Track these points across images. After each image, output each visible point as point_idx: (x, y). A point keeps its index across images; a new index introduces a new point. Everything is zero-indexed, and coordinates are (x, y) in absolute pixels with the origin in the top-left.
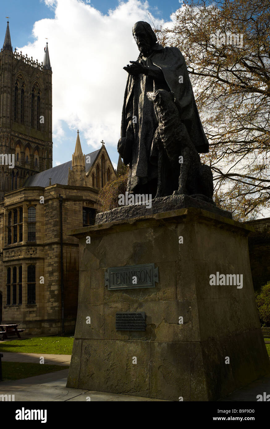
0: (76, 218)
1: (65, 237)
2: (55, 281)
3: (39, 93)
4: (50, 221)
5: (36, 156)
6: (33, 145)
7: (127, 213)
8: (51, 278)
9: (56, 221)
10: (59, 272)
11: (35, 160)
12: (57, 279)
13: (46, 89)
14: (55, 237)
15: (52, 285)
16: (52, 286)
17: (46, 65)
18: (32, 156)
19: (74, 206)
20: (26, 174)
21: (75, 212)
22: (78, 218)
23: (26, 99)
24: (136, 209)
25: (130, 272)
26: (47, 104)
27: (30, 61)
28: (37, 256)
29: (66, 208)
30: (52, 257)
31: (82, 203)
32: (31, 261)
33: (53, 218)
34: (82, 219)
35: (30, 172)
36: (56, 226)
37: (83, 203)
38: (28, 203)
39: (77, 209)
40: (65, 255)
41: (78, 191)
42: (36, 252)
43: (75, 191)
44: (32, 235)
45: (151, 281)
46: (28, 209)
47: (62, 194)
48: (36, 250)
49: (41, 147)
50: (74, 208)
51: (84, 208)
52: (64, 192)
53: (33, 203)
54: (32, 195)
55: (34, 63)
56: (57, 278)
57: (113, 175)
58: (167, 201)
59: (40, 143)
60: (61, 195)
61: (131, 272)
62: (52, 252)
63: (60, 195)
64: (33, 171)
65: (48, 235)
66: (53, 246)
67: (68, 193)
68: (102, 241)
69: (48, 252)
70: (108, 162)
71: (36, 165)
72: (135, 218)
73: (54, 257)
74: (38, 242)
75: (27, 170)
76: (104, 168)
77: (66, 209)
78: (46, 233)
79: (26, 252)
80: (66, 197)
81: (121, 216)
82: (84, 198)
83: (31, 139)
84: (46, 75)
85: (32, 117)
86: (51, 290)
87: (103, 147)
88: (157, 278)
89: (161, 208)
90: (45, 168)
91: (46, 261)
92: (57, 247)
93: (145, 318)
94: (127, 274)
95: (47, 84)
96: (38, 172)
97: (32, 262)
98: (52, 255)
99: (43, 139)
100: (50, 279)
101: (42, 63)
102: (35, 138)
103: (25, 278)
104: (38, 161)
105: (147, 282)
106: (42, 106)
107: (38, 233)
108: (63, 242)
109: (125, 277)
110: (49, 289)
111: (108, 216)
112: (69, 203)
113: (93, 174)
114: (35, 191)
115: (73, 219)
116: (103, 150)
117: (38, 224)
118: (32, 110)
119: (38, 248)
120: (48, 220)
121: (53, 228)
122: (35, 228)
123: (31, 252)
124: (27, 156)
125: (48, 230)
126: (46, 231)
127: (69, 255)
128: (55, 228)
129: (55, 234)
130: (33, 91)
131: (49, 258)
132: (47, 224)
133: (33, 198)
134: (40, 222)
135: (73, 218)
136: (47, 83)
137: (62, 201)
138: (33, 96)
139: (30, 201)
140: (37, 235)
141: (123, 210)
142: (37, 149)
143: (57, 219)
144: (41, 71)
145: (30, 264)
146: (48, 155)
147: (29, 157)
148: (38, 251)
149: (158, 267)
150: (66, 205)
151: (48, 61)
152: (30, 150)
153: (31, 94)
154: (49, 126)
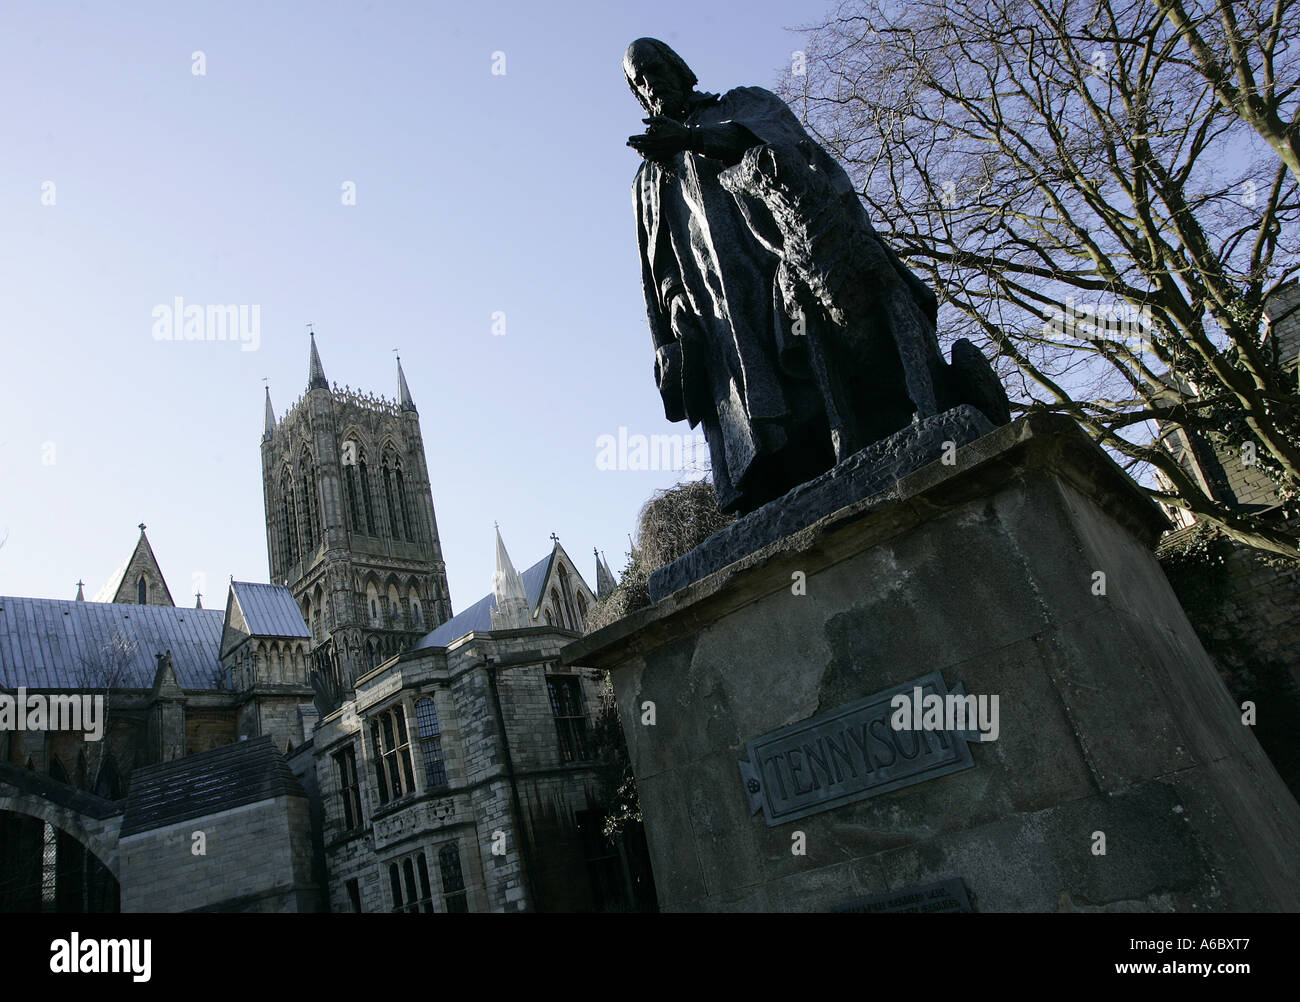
0: (533, 706)
1: (516, 758)
2: (513, 876)
3: (397, 463)
4: (473, 725)
5: (414, 600)
6: (403, 577)
8: (500, 871)
9: (488, 722)
10: (520, 852)
11: (412, 608)
12: (516, 869)
13: (411, 453)
14: (493, 763)
15: (506, 888)
16: (507, 892)
17: (404, 403)
18: (405, 600)
19: (525, 678)
20: (397, 643)
21: (529, 691)
22: (541, 706)
23: (373, 481)
25: (847, 735)
26: (417, 483)
27: (369, 401)
28: (458, 819)
29: (506, 685)
30: (495, 816)
31: (540, 666)
32: (443, 834)
33: (479, 716)
34: (549, 706)
35: (407, 638)
36: (489, 735)
37: (544, 667)
38: (413, 693)
39: (533, 683)
40: (525, 803)
41: (527, 639)
42: (454, 811)
43: (520, 640)
44: (434, 770)
46: (416, 706)
47: (491, 654)
48: (453, 806)
49: (420, 578)
50: (525, 683)
51: (549, 679)
52: (494, 648)
53: (424, 690)
54: (420, 671)
55: (377, 404)
56: (517, 866)
57: (592, 605)
59: (418, 568)
60: (488, 658)
61: (850, 731)
62: (493, 801)
63: (485, 656)
64: (413, 634)
65: (474, 761)
66: (493, 787)
67: (503, 648)
68: (697, 651)
69: (483, 804)
70: (574, 577)
71: (418, 618)
72: (812, 526)
73: (501, 813)
74: (453, 784)
75: (401, 633)
76: (569, 593)
77: (507, 688)
78: (469, 758)
79: (429, 816)
80: (501, 658)
82: (544, 653)
83: (396, 565)
84: (406, 421)
85: (391, 516)
86: (508, 900)
87: (558, 548)
90: (439, 622)
91: (480, 828)
92: (502, 788)
93: (971, 904)
94: (832, 746)
95: (412, 441)
96: (426, 634)
97: (446, 839)
98: (493, 811)
99: (422, 559)
100: (498, 874)
101: (394, 400)
102: (405, 561)
103: (438, 883)
104: (420, 609)
105: (929, 752)
106: (409, 488)
107: (450, 760)
108: (516, 771)
109: (829, 759)
110: (501, 901)
112: (510, 672)
113: (547, 611)
114: (424, 660)
115: (528, 709)
116: (558, 554)
117: (445, 739)
118: (388, 501)
119: (456, 798)
120: (468, 725)
121: (484, 741)
122: (441, 750)
123: (441, 814)
124: (395, 604)
125: (471, 750)
126: (468, 751)
127: (534, 801)
128: (489, 741)
129: (493, 753)
130: (384, 460)
131: (486, 819)
132: (468, 734)
133: (422, 677)
134: (448, 732)
135: (528, 706)
136: (410, 438)
137: (492, 670)
138: (387, 471)
139: (417, 686)
140: (449, 766)
142: (413, 582)
143: (490, 717)
144: (394, 417)
145: (444, 845)
146: (439, 593)
147: (399, 605)
148: (457, 808)
149: (963, 683)
150: (503, 678)
151: (405, 393)
152: (397, 588)
153: (381, 468)
154: (432, 529)
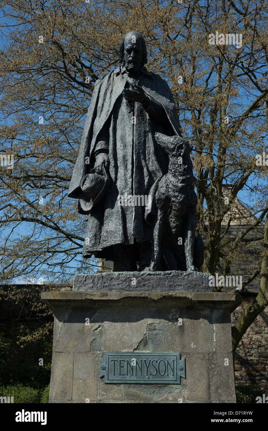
7: (129, 282)
24: (143, 279)
25: (143, 362)
45: (175, 375)
58: (189, 277)
68: (96, 314)
81: (118, 284)
88: (184, 371)
89: (181, 285)
105: (168, 375)
111: (96, 280)
141: (122, 277)
